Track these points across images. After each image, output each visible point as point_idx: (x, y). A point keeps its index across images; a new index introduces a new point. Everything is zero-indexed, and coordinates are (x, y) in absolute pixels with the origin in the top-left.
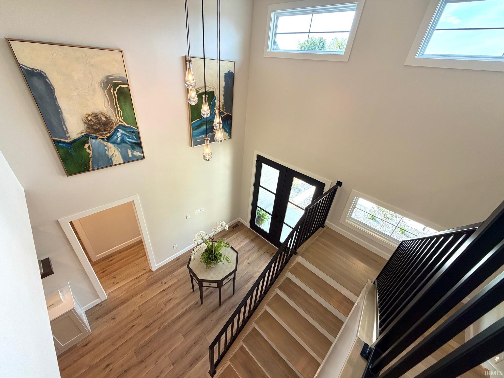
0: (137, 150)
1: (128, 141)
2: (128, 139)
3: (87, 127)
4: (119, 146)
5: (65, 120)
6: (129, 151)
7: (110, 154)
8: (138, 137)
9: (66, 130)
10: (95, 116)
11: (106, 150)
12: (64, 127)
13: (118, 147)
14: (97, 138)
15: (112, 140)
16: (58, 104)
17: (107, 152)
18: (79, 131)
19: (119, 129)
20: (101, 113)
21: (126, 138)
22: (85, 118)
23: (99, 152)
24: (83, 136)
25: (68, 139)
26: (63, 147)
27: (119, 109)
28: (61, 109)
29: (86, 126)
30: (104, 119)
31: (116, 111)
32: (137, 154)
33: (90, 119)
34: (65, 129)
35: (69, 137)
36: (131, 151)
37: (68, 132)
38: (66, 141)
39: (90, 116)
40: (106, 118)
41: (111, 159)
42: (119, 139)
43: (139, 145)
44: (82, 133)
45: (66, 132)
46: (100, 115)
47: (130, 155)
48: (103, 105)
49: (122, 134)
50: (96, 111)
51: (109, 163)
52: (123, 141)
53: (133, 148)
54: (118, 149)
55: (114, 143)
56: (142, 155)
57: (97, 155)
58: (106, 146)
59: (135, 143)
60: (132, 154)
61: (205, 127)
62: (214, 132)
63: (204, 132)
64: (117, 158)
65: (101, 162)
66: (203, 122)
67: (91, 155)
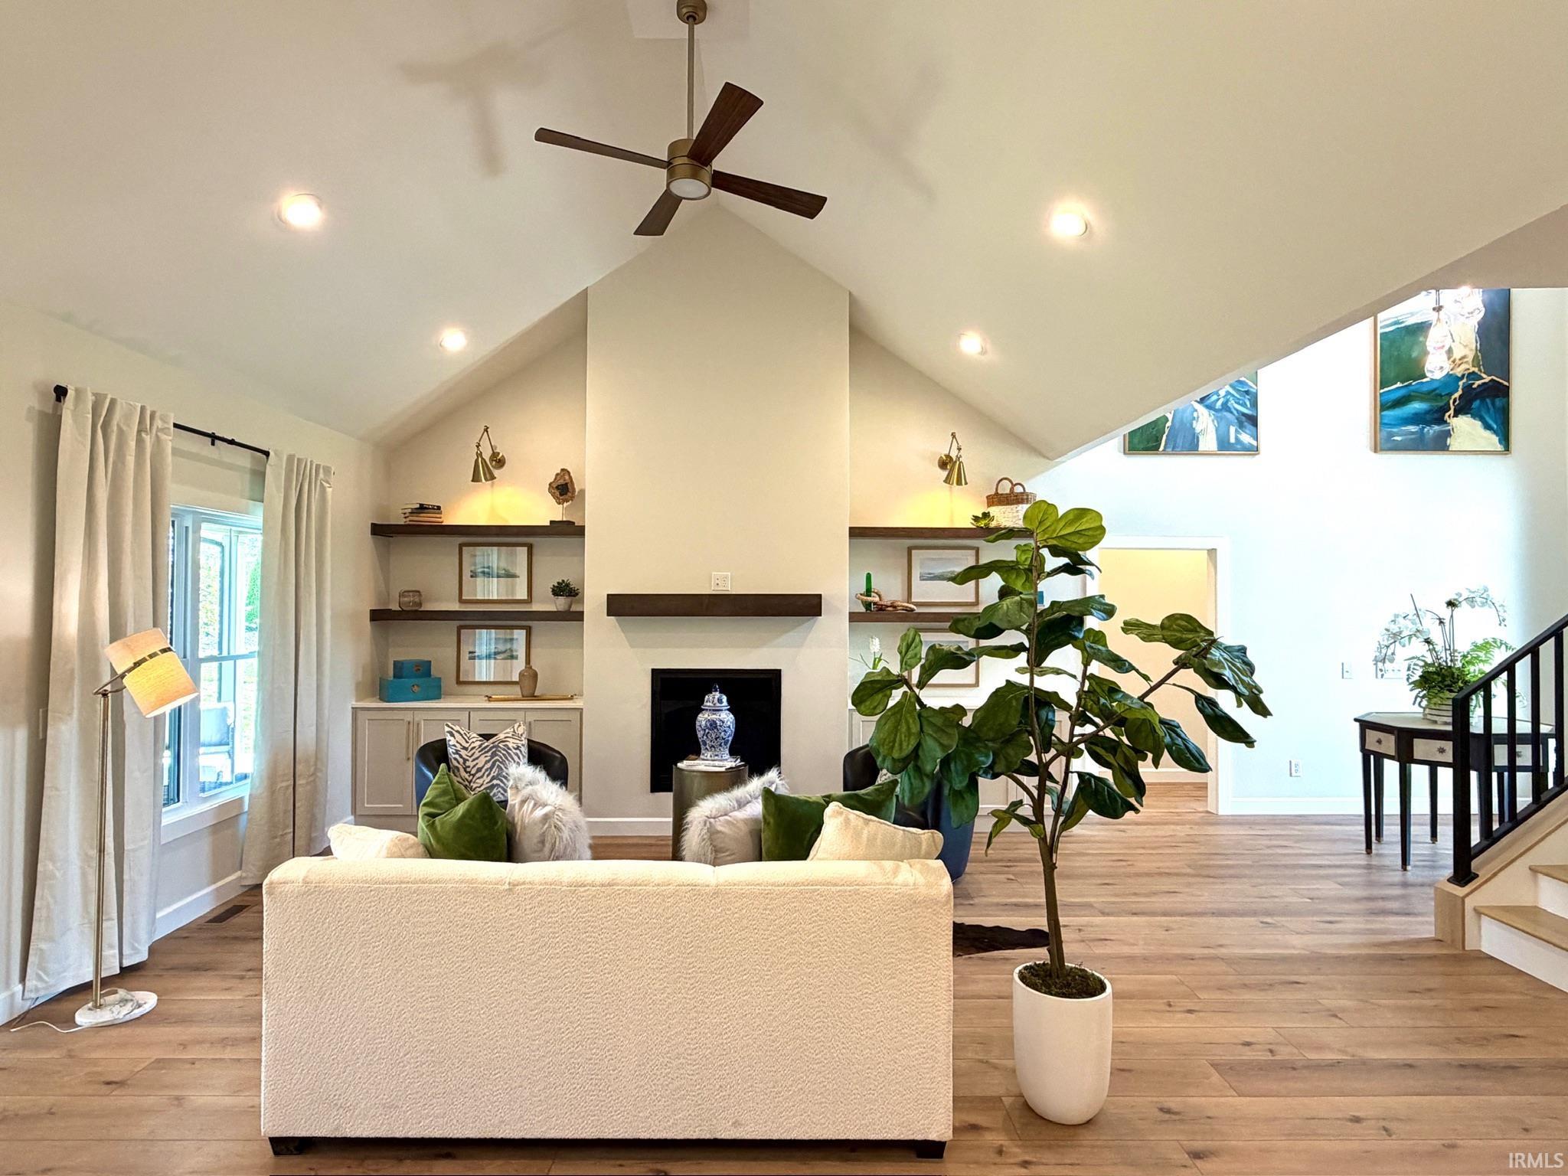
0: (1248, 431)
1: (1237, 410)
2: (1236, 406)
4: (1219, 415)
6: (1232, 429)
7: (1198, 427)
8: (1255, 404)
11: (1194, 418)
13: (1216, 418)
15: (1209, 402)
17: (1194, 422)
21: (1233, 402)
23: (1182, 420)
36: (1236, 430)
41: (1198, 438)
42: (1219, 404)
43: (1253, 420)
47: (1232, 440)
49: (1228, 393)
51: (1191, 446)
52: (1225, 407)
53: (1241, 426)
54: (1213, 421)
55: (1210, 407)
56: (1254, 443)
57: (1177, 425)
58: (1196, 411)
59: (1244, 415)
60: (1237, 438)
61: (1417, 406)
62: (1446, 422)
63: (1417, 419)
64: (1208, 442)
65: (1180, 442)
66: (1412, 394)
67: (1169, 424)
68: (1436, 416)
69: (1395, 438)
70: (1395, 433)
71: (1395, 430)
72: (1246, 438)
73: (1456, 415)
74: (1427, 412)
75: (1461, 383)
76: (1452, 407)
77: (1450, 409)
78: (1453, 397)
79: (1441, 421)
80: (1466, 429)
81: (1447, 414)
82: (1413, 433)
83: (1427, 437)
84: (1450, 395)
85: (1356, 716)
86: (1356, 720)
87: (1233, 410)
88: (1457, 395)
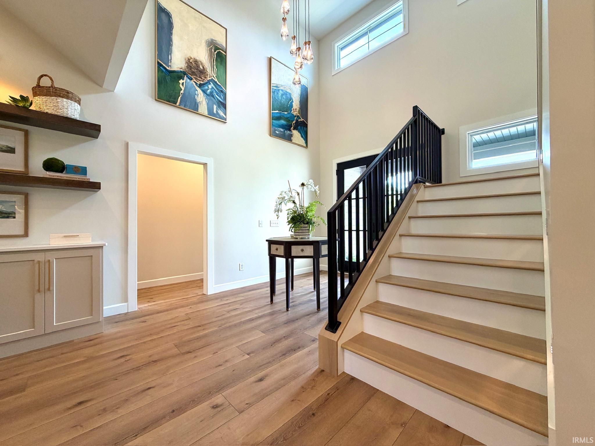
0: (222, 110)
3: (187, 67)
4: (209, 97)
5: (172, 52)
6: (215, 107)
7: (198, 100)
8: (225, 99)
9: (170, 60)
10: (196, 61)
11: (196, 94)
12: (170, 57)
13: (207, 98)
14: (192, 80)
15: (203, 89)
16: (172, 37)
17: (196, 96)
18: (180, 66)
19: (211, 82)
20: (201, 62)
21: (215, 93)
22: (187, 59)
23: (189, 93)
24: (181, 71)
25: (169, 68)
26: (162, 71)
27: (215, 67)
28: (172, 43)
29: (187, 65)
30: (201, 67)
31: (212, 67)
33: (191, 61)
34: (170, 58)
35: (171, 66)
36: (217, 108)
37: (171, 62)
38: (167, 68)
39: (192, 60)
40: (203, 67)
41: (198, 105)
42: (208, 91)
43: (223, 105)
44: (181, 68)
45: (170, 61)
46: (200, 63)
47: (215, 112)
48: (204, 57)
49: (212, 87)
50: (197, 58)
51: (194, 108)
52: (211, 95)
53: (219, 107)
54: (206, 99)
55: (204, 92)
56: (225, 116)
57: (187, 94)
58: (197, 90)
59: (220, 102)
60: (217, 111)
61: (283, 122)
62: (291, 131)
63: (282, 126)
64: (203, 108)
65: (188, 104)
66: (282, 116)
67: (182, 92)
68: (288, 128)
69: (277, 132)
70: (276, 129)
71: (276, 128)
72: (221, 114)
73: (294, 130)
74: (286, 125)
75: (295, 118)
76: (293, 126)
77: (292, 127)
78: (293, 122)
79: (290, 130)
80: (296, 135)
81: (291, 128)
82: (281, 132)
83: (286, 134)
84: (292, 121)
85: (267, 239)
86: (267, 241)
87: (215, 97)
88: (294, 122)
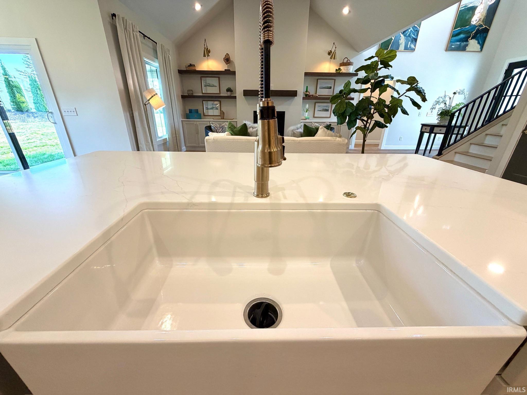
0: (413, 44)
1: (412, 36)
2: (412, 35)
4: (407, 38)
6: (409, 43)
7: (400, 42)
8: (418, 35)
11: (400, 39)
15: (405, 33)
23: (396, 40)
32: (413, 46)
41: (399, 45)
42: (408, 34)
43: (416, 40)
47: (409, 46)
49: (411, 31)
51: (397, 48)
52: (409, 36)
54: (405, 40)
55: (405, 36)
56: (414, 48)
58: (401, 36)
59: (414, 38)
61: (462, 36)
62: (468, 41)
63: (460, 40)
64: (402, 47)
65: (394, 47)
66: (462, 31)
67: (393, 41)
69: (453, 46)
74: (464, 38)
75: (476, 28)
77: (470, 37)
78: (473, 33)
80: (473, 44)
82: (458, 45)
83: (461, 46)
85: (422, 123)
